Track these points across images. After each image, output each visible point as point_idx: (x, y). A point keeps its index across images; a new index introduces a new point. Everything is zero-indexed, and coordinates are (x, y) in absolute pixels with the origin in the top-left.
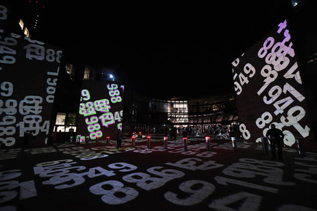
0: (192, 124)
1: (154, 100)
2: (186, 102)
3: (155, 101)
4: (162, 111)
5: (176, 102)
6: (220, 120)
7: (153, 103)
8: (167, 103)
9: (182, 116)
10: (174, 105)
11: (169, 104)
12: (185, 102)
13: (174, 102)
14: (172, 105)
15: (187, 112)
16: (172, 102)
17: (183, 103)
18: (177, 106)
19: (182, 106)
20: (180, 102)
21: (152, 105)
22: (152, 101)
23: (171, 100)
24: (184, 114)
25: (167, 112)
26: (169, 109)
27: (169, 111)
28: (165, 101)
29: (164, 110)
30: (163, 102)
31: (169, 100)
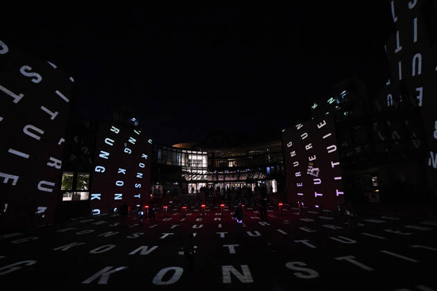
0: (210, 182)
1: (165, 148)
2: (206, 153)
3: (167, 150)
4: (174, 164)
5: (194, 152)
6: (244, 178)
7: (164, 152)
8: (182, 153)
9: (200, 172)
10: (190, 157)
11: (183, 155)
12: (204, 153)
13: (190, 152)
14: (187, 155)
15: (204, 166)
16: (189, 152)
17: (202, 155)
18: (194, 158)
19: (200, 158)
20: (199, 153)
21: (162, 154)
22: (162, 149)
23: (187, 150)
24: (202, 169)
25: (181, 166)
26: (183, 161)
27: (183, 164)
28: (179, 151)
29: (177, 162)
30: (177, 152)
31: (185, 149)
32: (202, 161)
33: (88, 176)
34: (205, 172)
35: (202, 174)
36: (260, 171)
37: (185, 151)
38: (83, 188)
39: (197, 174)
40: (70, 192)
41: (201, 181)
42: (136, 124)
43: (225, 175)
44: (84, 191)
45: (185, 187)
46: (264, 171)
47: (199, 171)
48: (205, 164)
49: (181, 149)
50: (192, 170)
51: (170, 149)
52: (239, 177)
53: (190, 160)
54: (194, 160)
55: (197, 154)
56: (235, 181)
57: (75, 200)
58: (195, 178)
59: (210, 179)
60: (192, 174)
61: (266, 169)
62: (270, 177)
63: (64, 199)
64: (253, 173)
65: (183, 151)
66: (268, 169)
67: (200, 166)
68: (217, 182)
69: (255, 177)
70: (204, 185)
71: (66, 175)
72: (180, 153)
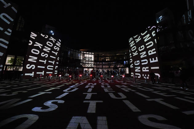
0: (95, 68)
1: (72, 50)
2: (93, 53)
3: (73, 51)
4: (77, 58)
5: (87, 53)
6: (113, 67)
9: (90, 63)
11: (82, 54)
12: (92, 53)
13: (85, 53)
14: (84, 54)
15: (93, 60)
16: (84, 52)
17: (91, 54)
18: (87, 56)
19: (90, 56)
20: (90, 53)
21: (70, 53)
22: (71, 50)
23: (84, 51)
24: (91, 61)
25: (80, 60)
26: (82, 57)
27: (81, 59)
30: (78, 52)
31: (82, 51)
32: (92, 57)
34: (93, 63)
36: (121, 63)
37: (83, 52)
39: (88, 64)
42: (53, 34)
43: (103, 65)
45: (82, 70)
50: (85, 61)
52: (110, 66)
53: (85, 57)
59: (95, 66)
60: (85, 63)
61: (124, 62)
62: (125, 66)
64: (117, 64)
65: (82, 52)
66: (125, 62)
69: (118, 66)
70: (92, 69)
72: (80, 53)
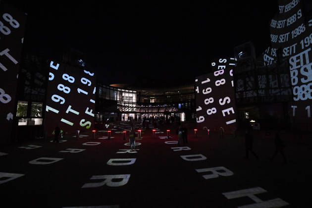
0: (138, 113)
1: (105, 86)
2: (135, 92)
3: (106, 88)
4: (112, 99)
5: (126, 91)
6: (162, 111)
7: (104, 90)
10: (123, 94)
11: (118, 92)
13: (124, 90)
14: (121, 93)
15: (134, 101)
16: (123, 90)
17: (133, 93)
18: (127, 95)
19: (131, 95)
20: (130, 91)
21: (102, 91)
22: (102, 87)
23: (121, 89)
24: (133, 103)
25: (117, 101)
26: (118, 97)
27: (118, 99)
28: (115, 89)
29: (114, 97)
30: (113, 90)
31: (119, 88)
32: (132, 97)
33: (41, 105)
34: (134, 106)
35: (133, 107)
36: (174, 106)
37: (120, 90)
38: (37, 115)
39: (128, 107)
40: (25, 118)
41: (132, 112)
43: (149, 108)
44: (38, 117)
46: (177, 106)
47: (130, 105)
48: (134, 100)
49: (117, 88)
50: (125, 104)
51: (108, 87)
52: (159, 110)
53: (123, 97)
54: (126, 97)
55: (129, 92)
56: (156, 113)
57: (29, 125)
58: (127, 110)
59: (138, 111)
60: (125, 107)
61: (178, 105)
62: (180, 111)
63: (20, 124)
64: (169, 107)
65: (118, 90)
66: (180, 105)
67: (131, 101)
68: (143, 113)
69: (170, 110)
70: (133, 115)
71: (21, 103)
72: (116, 92)
